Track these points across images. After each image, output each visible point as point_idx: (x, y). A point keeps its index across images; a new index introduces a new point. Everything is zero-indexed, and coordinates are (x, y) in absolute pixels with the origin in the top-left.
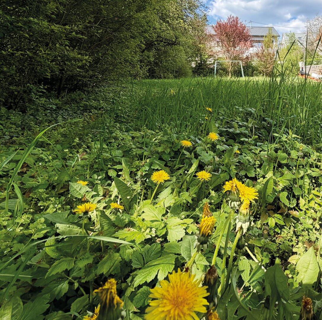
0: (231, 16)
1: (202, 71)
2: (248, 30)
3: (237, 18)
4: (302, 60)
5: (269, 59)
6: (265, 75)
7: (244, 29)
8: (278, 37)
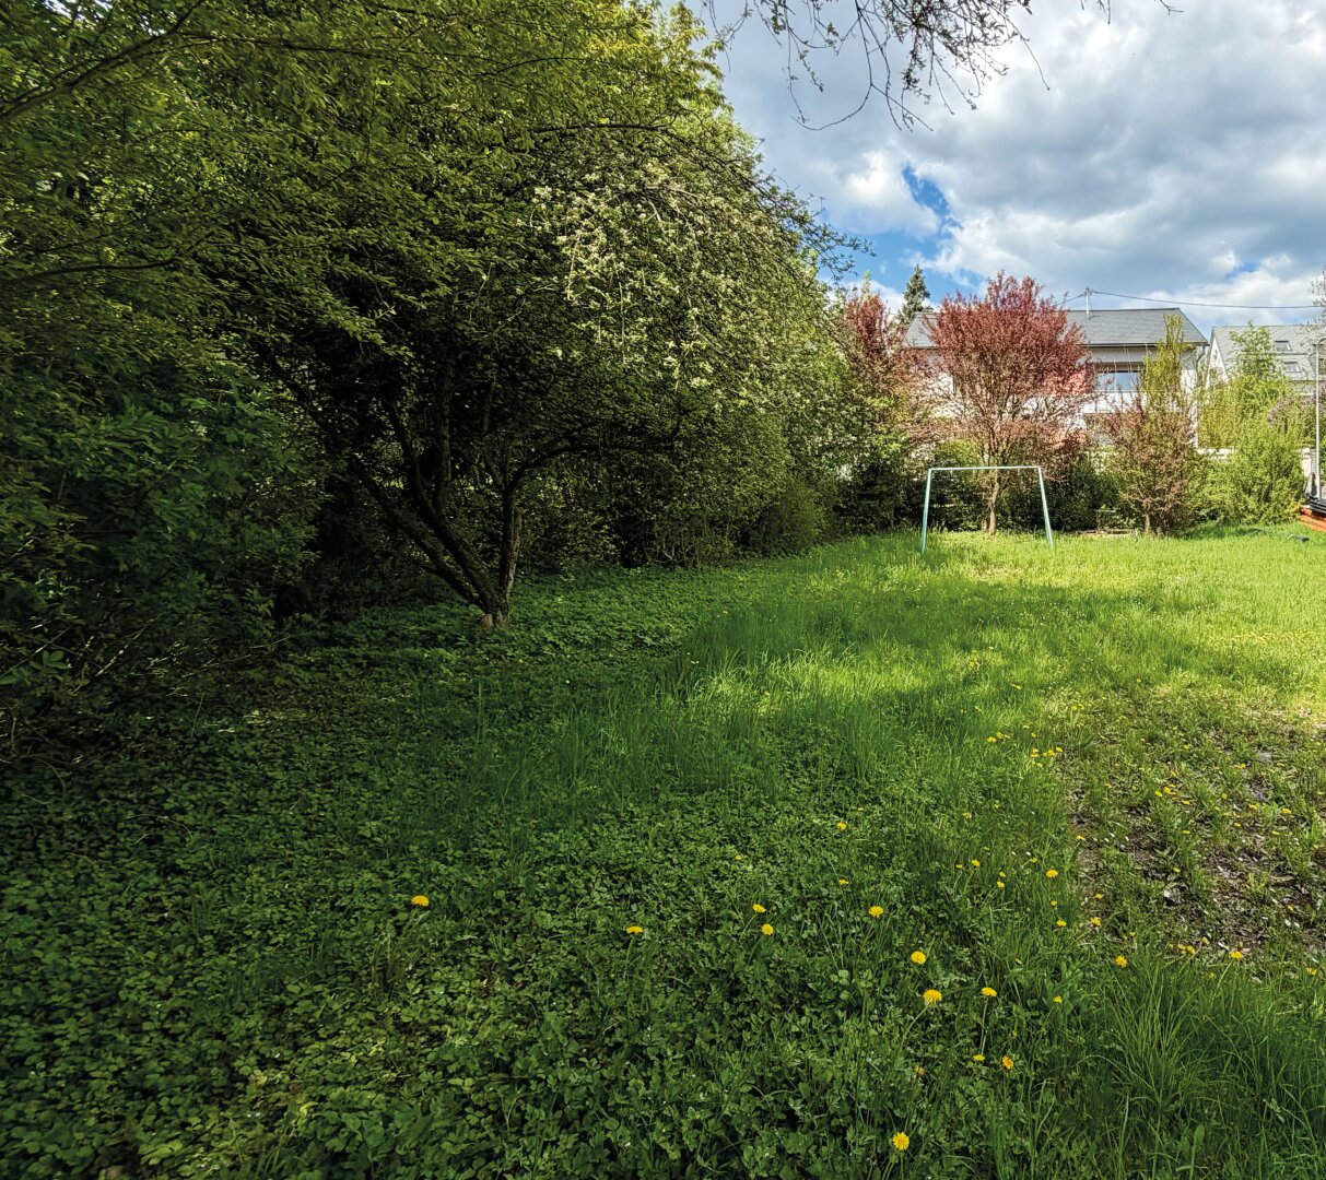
0: (1000, 277)
1: (874, 504)
2: (1075, 329)
3: (1029, 284)
4: (1308, 438)
5: (1170, 452)
6: (1148, 523)
7: (1059, 330)
8: (1200, 349)
